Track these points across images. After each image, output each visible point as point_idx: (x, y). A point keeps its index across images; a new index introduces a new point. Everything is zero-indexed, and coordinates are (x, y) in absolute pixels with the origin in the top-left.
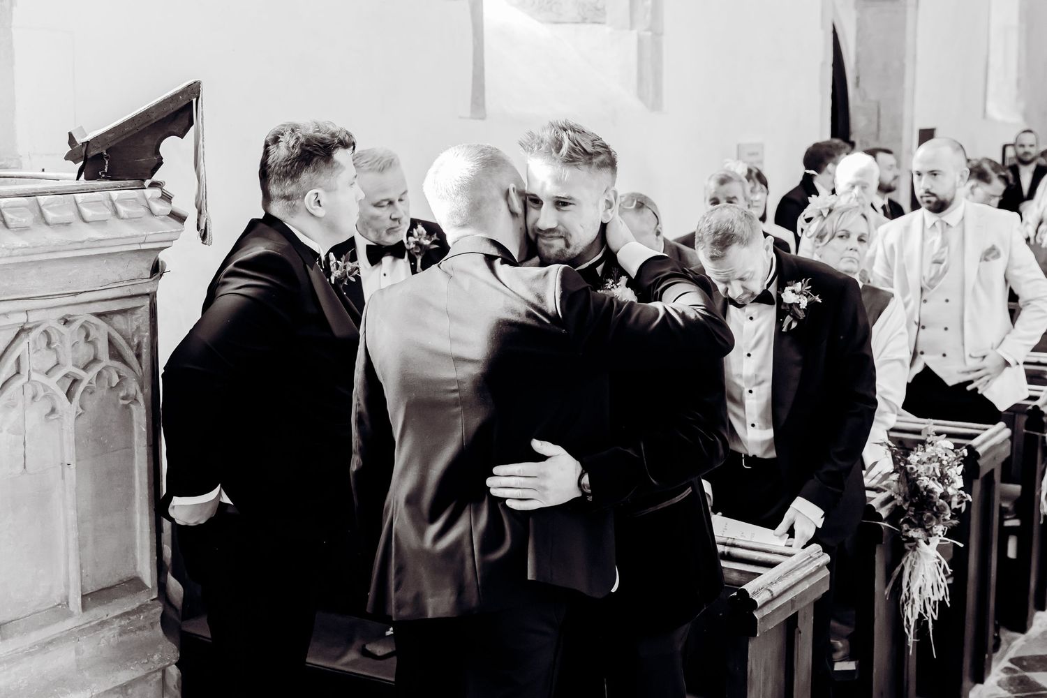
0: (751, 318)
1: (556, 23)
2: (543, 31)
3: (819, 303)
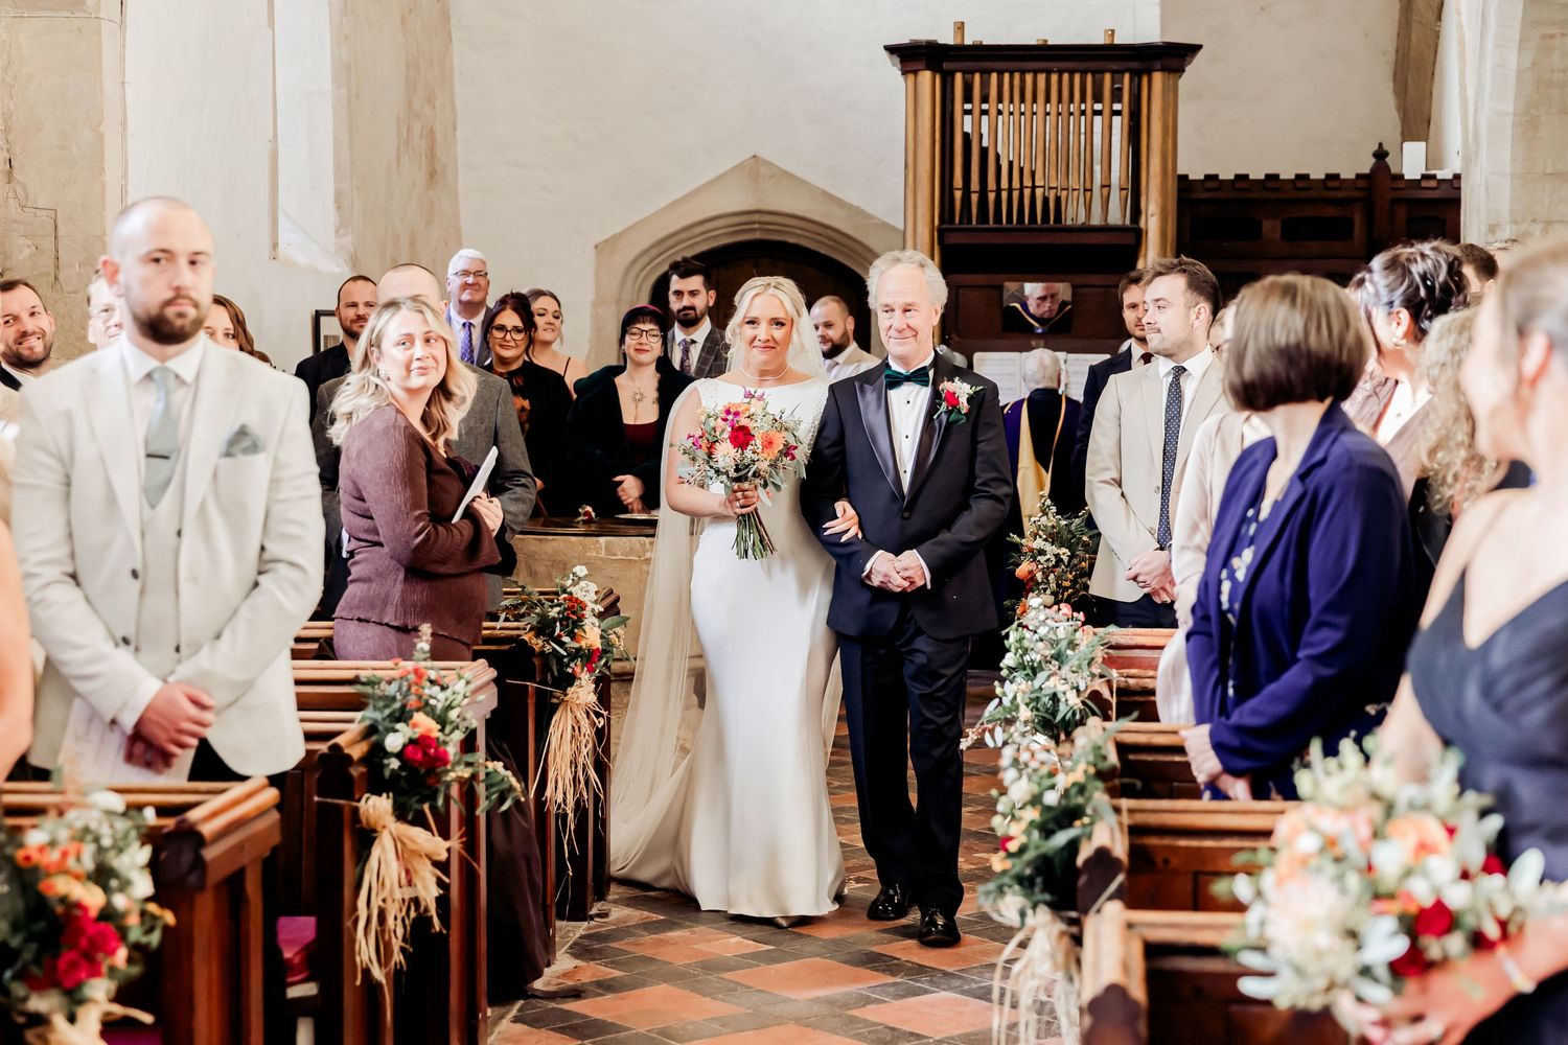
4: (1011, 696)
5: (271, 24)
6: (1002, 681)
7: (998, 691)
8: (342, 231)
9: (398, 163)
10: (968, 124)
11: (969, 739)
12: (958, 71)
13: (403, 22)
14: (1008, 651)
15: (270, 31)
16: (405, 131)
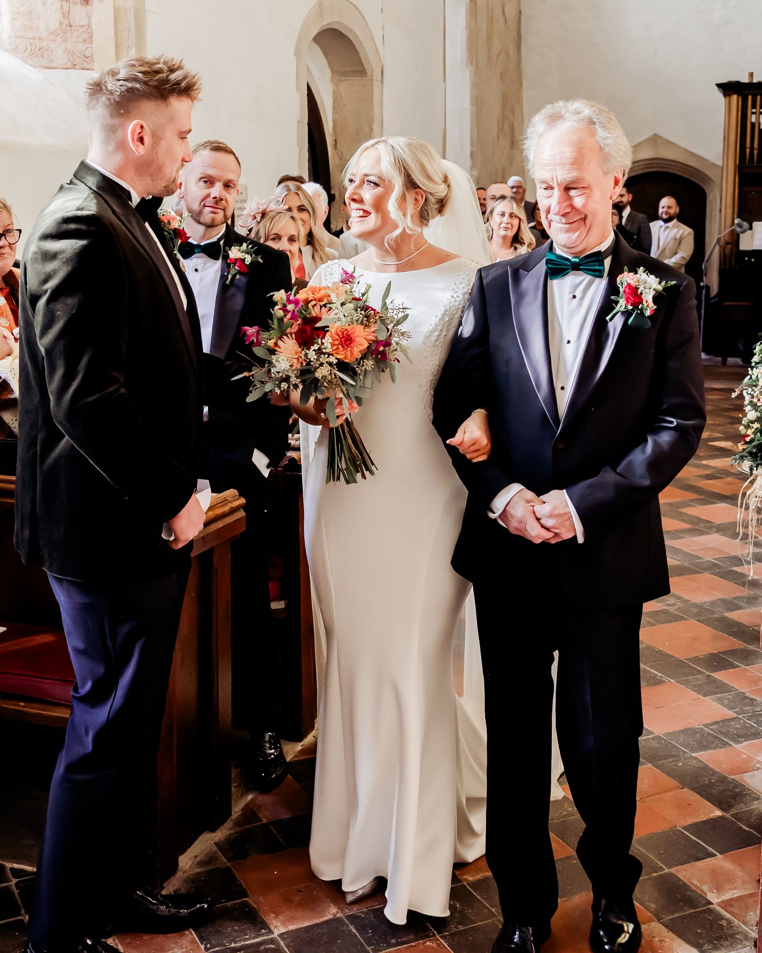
0: (196, 270)
1: (49, 68)
2: (35, 75)
3: (261, 263)
4: (756, 375)
5: (445, 80)
6: (752, 368)
7: (750, 372)
8: (473, 168)
9: (498, 139)
10: (754, 119)
11: (736, 393)
12: (750, 94)
13: (501, 77)
14: (755, 354)
15: (444, 83)
16: (501, 125)
